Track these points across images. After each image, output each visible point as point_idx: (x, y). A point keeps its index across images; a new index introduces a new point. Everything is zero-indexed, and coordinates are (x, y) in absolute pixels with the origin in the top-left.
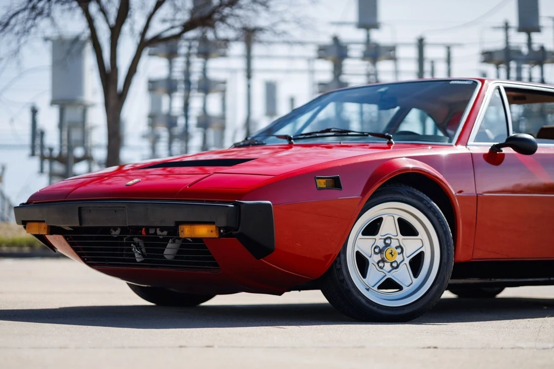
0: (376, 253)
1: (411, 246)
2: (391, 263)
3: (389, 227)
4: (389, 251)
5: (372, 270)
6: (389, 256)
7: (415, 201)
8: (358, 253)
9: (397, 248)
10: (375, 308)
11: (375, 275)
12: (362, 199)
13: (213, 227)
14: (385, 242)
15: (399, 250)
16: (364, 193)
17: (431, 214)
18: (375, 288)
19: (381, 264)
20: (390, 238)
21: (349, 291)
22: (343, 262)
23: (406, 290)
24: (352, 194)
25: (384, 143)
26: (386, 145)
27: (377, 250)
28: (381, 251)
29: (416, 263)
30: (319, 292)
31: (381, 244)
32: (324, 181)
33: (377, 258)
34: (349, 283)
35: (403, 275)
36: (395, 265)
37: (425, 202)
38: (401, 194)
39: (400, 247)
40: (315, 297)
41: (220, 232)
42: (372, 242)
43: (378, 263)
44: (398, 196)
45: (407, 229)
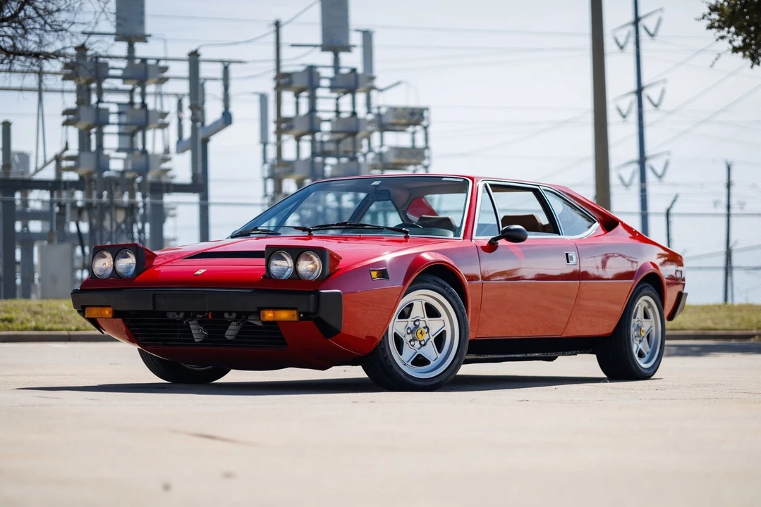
0: (408, 334)
1: (435, 326)
2: (420, 342)
3: (419, 311)
4: (419, 331)
5: (406, 348)
6: (419, 336)
7: (439, 288)
8: (395, 334)
9: (424, 328)
10: (411, 380)
11: (408, 353)
12: (404, 287)
13: (295, 312)
14: (414, 324)
15: (426, 330)
16: (404, 283)
17: (451, 299)
18: (410, 364)
19: (412, 343)
20: (418, 320)
21: (391, 367)
22: (386, 343)
23: (433, 364)
24: (395, 283)
25: (402, 236)
26: (404, 239)
27: (409, 331)
28: (412, 332)
29: (440, 341)
30: (360, 367)
31: (411, 325)
32: (376, 272)
33: (409, 337)
34: (391, 359)
35: (430, 351)
36: (423, 343)
37: (446, 288)
38: (428, 282)
39: (426, 327)
40: (357, 372)
41: (299, 315)
42: (404, 324)
43: (410, 342)
44: (426, 285)
45: (432, 312)
